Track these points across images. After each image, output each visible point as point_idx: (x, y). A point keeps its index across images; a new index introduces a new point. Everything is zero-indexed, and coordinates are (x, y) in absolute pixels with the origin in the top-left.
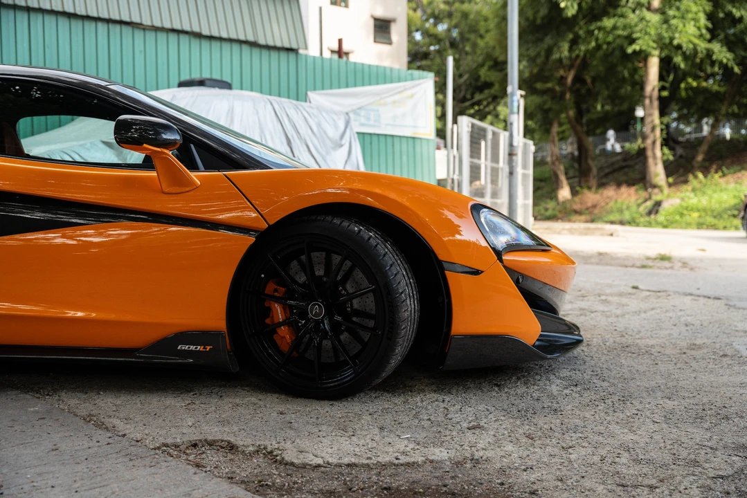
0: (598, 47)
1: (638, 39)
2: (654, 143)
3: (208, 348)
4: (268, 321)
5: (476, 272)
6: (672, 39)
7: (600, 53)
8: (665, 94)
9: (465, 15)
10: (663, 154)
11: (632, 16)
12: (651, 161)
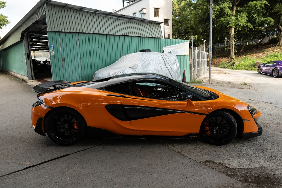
0: (219, 25)
1: (230, 23)
2: (232, 48)
3: (196, 136)
4: (205, 129)
5: (249, 121)
6: (239, 23)
7: (220, 27)
8: (236, 36)
9: (184, 16)
10: (235, 51)
11: (228, 17)
12: (231, 52)
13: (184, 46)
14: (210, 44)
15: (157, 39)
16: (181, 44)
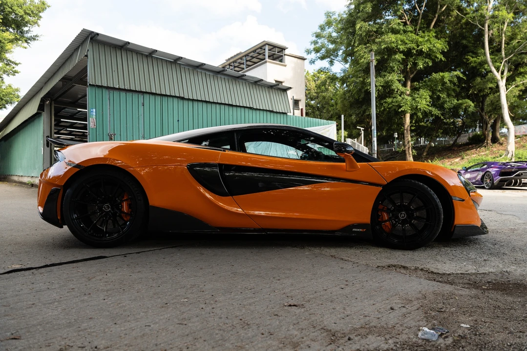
0: (385, 110)
1: (403, 106)
2: (409, 148)
3: (364, 230)
4: (380, 220)
5: (463, 200)
6: (417, 107)
7: (385, 113)
8: (413, 128)
9: (324, 98)
10: (413, 152)
11: (399, 97)
12: (408, 155)
13: (328, 131)
14: (374, 125)
15: (282, 115)
16: (322, 126)
